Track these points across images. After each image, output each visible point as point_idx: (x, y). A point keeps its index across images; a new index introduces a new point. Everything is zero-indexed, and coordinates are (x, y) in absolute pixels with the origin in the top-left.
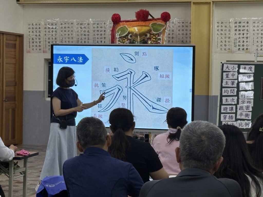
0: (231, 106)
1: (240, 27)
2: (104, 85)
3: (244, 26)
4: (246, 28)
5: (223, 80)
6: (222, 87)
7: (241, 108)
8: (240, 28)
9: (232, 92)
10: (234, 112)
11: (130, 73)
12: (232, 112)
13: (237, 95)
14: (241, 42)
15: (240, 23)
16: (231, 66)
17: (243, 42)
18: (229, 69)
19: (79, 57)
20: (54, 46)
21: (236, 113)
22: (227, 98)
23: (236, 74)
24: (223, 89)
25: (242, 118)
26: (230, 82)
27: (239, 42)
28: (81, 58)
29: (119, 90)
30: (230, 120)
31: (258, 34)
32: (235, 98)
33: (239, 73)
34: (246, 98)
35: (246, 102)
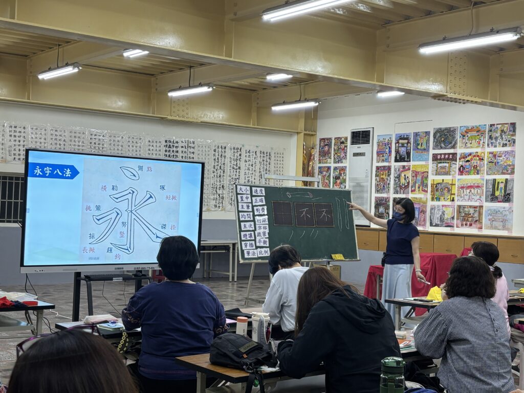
0: (250, 233)
1: (16, 132)
2: (98, 208)
3: (20, 132)
4: (22, 134)
5: (239, 204)
6: (239, 212)
7: (259, 234)
8: (15, 134)
9: (249, 217)
10: (253, 239)
11: (132, 192)
12: (252, 239)
13: (254, 221)
14: (17, 150)
15: (15, 127)
16: (243, 188)
17: (19, 150)
18: (242, 191)
19: (65, 170)
21: (255, 240)
22: (245, 223)
23: (249, 196)
24: (240, 214)
25: (261, 245)
26: (245, 205)
27: (15, 150)
28: (69, 170)
29: (118, 214)
30: (251, 248)
31: (36, 142)
32: (252, 223)
33: (252, 196)
34: (262, 223)
35: (262, 228)
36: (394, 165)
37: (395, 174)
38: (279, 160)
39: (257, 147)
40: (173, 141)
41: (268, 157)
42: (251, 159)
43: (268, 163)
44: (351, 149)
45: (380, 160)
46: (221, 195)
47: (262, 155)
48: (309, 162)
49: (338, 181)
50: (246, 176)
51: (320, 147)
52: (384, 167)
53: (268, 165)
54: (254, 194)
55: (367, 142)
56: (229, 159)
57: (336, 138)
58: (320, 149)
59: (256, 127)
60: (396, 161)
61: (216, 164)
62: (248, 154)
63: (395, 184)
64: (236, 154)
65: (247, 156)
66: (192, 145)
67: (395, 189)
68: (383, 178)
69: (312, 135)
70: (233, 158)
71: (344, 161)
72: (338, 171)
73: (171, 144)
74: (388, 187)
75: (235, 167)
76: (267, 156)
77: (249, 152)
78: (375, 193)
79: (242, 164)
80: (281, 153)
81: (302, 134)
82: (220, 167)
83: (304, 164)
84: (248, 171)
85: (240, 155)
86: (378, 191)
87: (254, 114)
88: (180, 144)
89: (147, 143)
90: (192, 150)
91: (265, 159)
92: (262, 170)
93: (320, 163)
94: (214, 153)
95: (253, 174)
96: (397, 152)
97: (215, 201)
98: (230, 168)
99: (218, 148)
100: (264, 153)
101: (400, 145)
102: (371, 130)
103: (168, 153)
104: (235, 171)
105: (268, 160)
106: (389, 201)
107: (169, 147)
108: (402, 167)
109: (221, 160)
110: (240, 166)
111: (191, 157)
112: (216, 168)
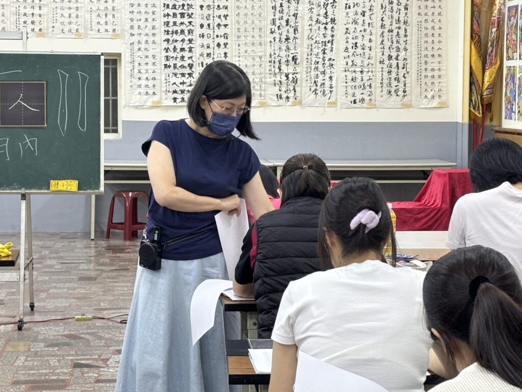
42: (360, 2)
43: (402, 8)
46: (290, 76)
50: (350, 36)
56: (307, 6)
61: (278, 15)
70: (316, 2)
75: (322, 19)
82: (287, 21)
84: (354, 26)
92: (387, 22)
95: (365, 30)
97: (277, 87)
98: (310, 22)
103: (171, 2)
104: (323, 27)
105: (403, 1)
109: (289, 7)
110: (333, 17)
111: (221, 7)
112: (278, 23)
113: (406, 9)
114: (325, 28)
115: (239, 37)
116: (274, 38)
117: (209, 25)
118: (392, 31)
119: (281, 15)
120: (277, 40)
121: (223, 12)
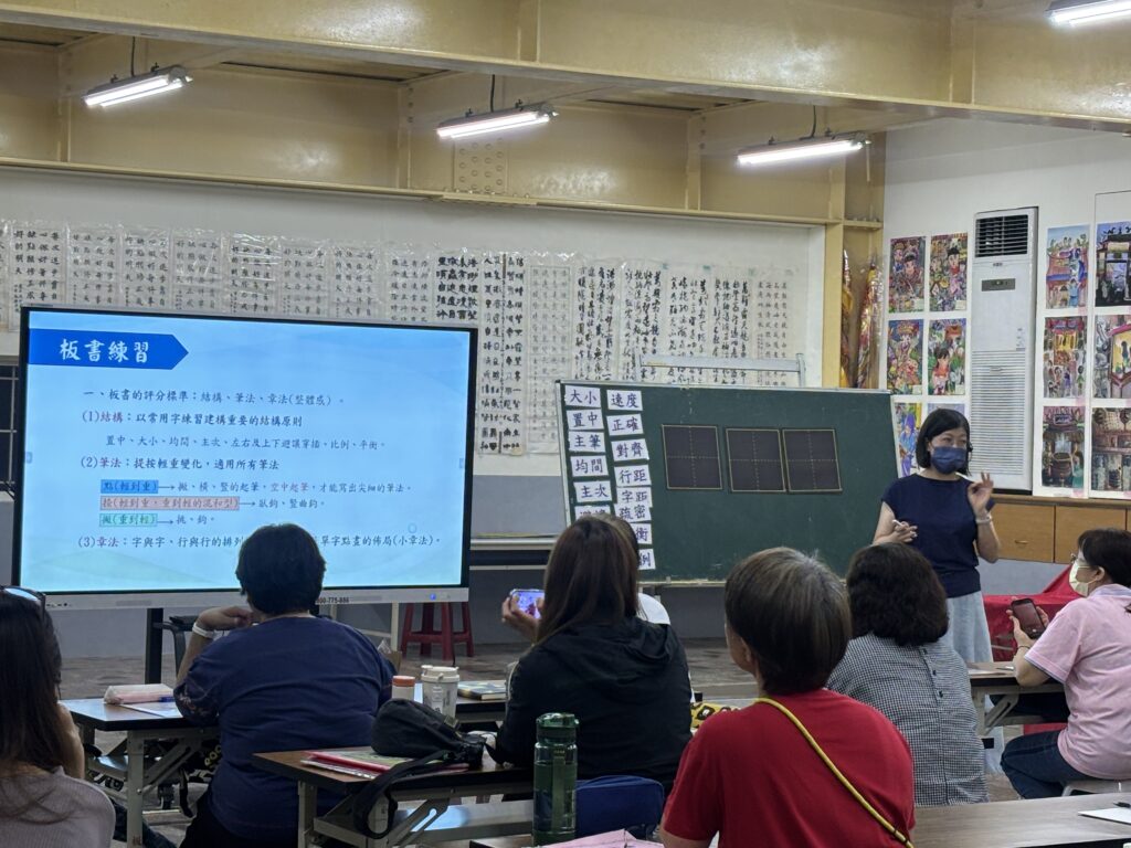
1: (33, 248)
3: (44, 247)
4: (50, 253)
5: (570, 434)
6: (569, 454)
8: (31, 253)
9: (597, 468)
13: (611, 477)
14: (37, 295)
15: (31, 235)
16: (583, 391)
17: (43, 296)
18: (580, 401)
20: (31, 313)
22: (588, 484)
23: (599, 413)
24: (574, 460)
26: (587, 437)
27: (31, 295)
31: (87, 274)
32: (607, 484)
33: (606, 412)
34: (633, 483)
35: (634, 496)
36: (1097, 315)
37: (1096, 341)
38: (773, 303)
39: (707, 268)
40: (462, 260)
41: (740, 297)
42: (689, 303)
43: (739, 314)
44: (979, 269)
45: (1055, 300)
47: (721, 293)
48: (862, 305)
49: (944, 363)
51: (892, 263)
52: (1068, 319)
53: (740, 319)
54: (611, 407)
55: (1020, 248)
56: (624, 307)
57: (935, 238)
58: (891, 270)
59: (699, 212)
60: (1100, 302)
61: (587, 319)
62: (679, 290)
63: (1099, 369)
64: (644, 291)
65: (678, 296)
66: (517, 269)
67: (1098, 382)
68: (1064, 353)
69: (871, 230)
70: (634, 302)
71: (958, 303)
72: (943, 332)
73: (455, 267)
74: (1080, 378)
75: (641, 326)
76: (736, 292)
77: (683, 283)
78: (1045, 395)
79: (663, 318)
80: (780, 284)
81: (840, 228)
82: (598, 328)
83: (844, 315)
84: (681, 338)
85: (657, 293)
86: (1051, 390)
87: (694, 178)
88: (482, 268)
89: (389, 267)
90: (516, 283)
91: (731, 302)
92: (721, 334)
93: (893, 310)
94: (580, 288)
95: (694, 345)
96: (1103, 276)
98: (627, 331)
99: (591, 275)
100: (727, 285)
101: (1110, 257)
102: (1030, 213)
103: (447, 294)
104: (642, 338)
105: (741, 306)
106: (1081, 419)
107: (450, 277)
108: (1116, 320)
109: (601, 308)
110: (655, 324)
111: (513, 303)
112: (586, 331)
113: (744, 316)
114: (646, 340)
115: (535, 349)
116: (581, 352)
117: (497, 330)
118: (727, 348)
119: (591, 318)
120: (585, 355)
121: (515, 312)
